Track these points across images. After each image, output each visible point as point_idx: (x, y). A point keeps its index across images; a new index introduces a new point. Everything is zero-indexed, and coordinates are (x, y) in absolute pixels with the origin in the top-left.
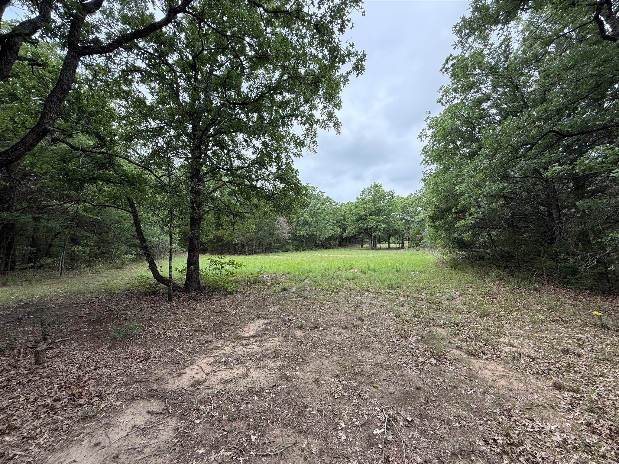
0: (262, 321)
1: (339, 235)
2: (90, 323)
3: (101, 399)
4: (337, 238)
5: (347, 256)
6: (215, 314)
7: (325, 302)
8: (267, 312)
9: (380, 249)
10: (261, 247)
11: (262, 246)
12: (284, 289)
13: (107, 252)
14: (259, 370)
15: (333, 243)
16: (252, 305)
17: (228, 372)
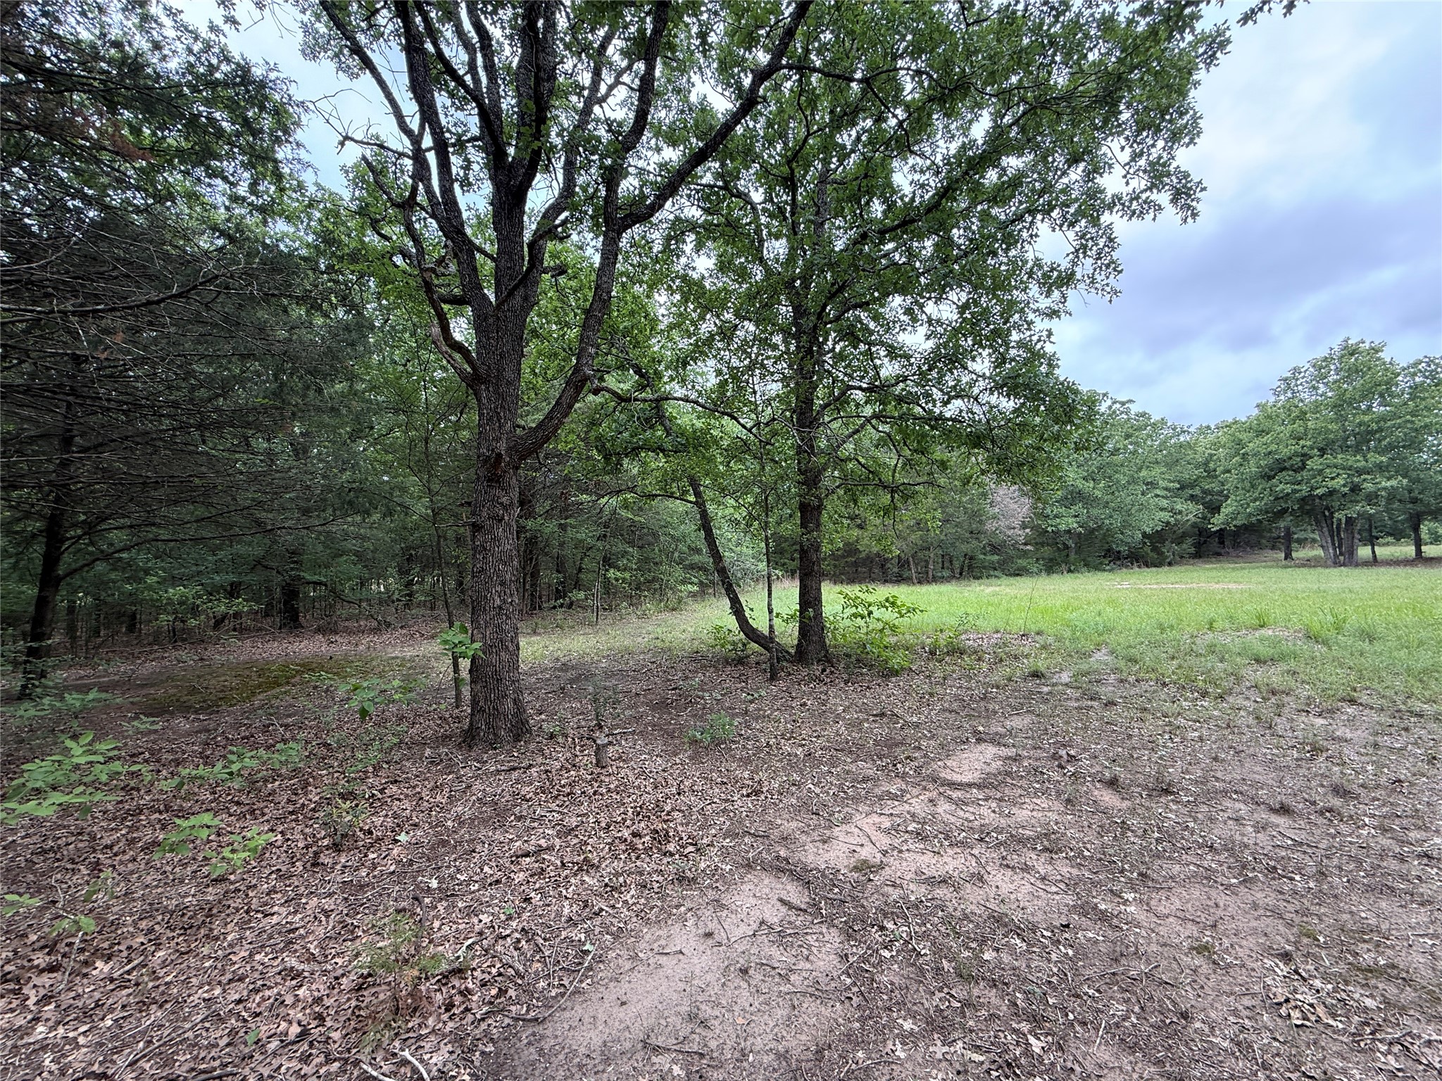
0: (990, 750)
1: (1194, 525)
2: (654, 707)
3: (698, 850)
4: (1184, 535)
5: (1232, 586)
6: (872, 718)
7: (1181, 721)
8: (1000, 729)
9: (1374, 561)
10: (947, 564)
11: (951, 562)
12: (1036, 675)
13: (654, 580)
14: (1009, 872)
15: (1169, 549)
16: (955, 706)
17: (928, 858)
